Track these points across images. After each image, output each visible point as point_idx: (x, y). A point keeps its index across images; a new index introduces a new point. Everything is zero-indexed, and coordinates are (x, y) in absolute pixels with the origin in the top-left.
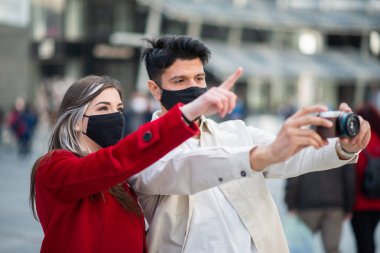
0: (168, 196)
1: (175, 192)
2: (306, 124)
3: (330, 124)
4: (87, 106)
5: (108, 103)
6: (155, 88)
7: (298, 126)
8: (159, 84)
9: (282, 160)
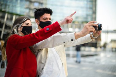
0: (43, 49)
1: (44, 48)
2: (91, 26)
3: (98, 26)
4: (22, 24)
5: (29, 24)
6: (38, 21)
7: (89, 26)
8: (39, 20)
9: (85, 35)
